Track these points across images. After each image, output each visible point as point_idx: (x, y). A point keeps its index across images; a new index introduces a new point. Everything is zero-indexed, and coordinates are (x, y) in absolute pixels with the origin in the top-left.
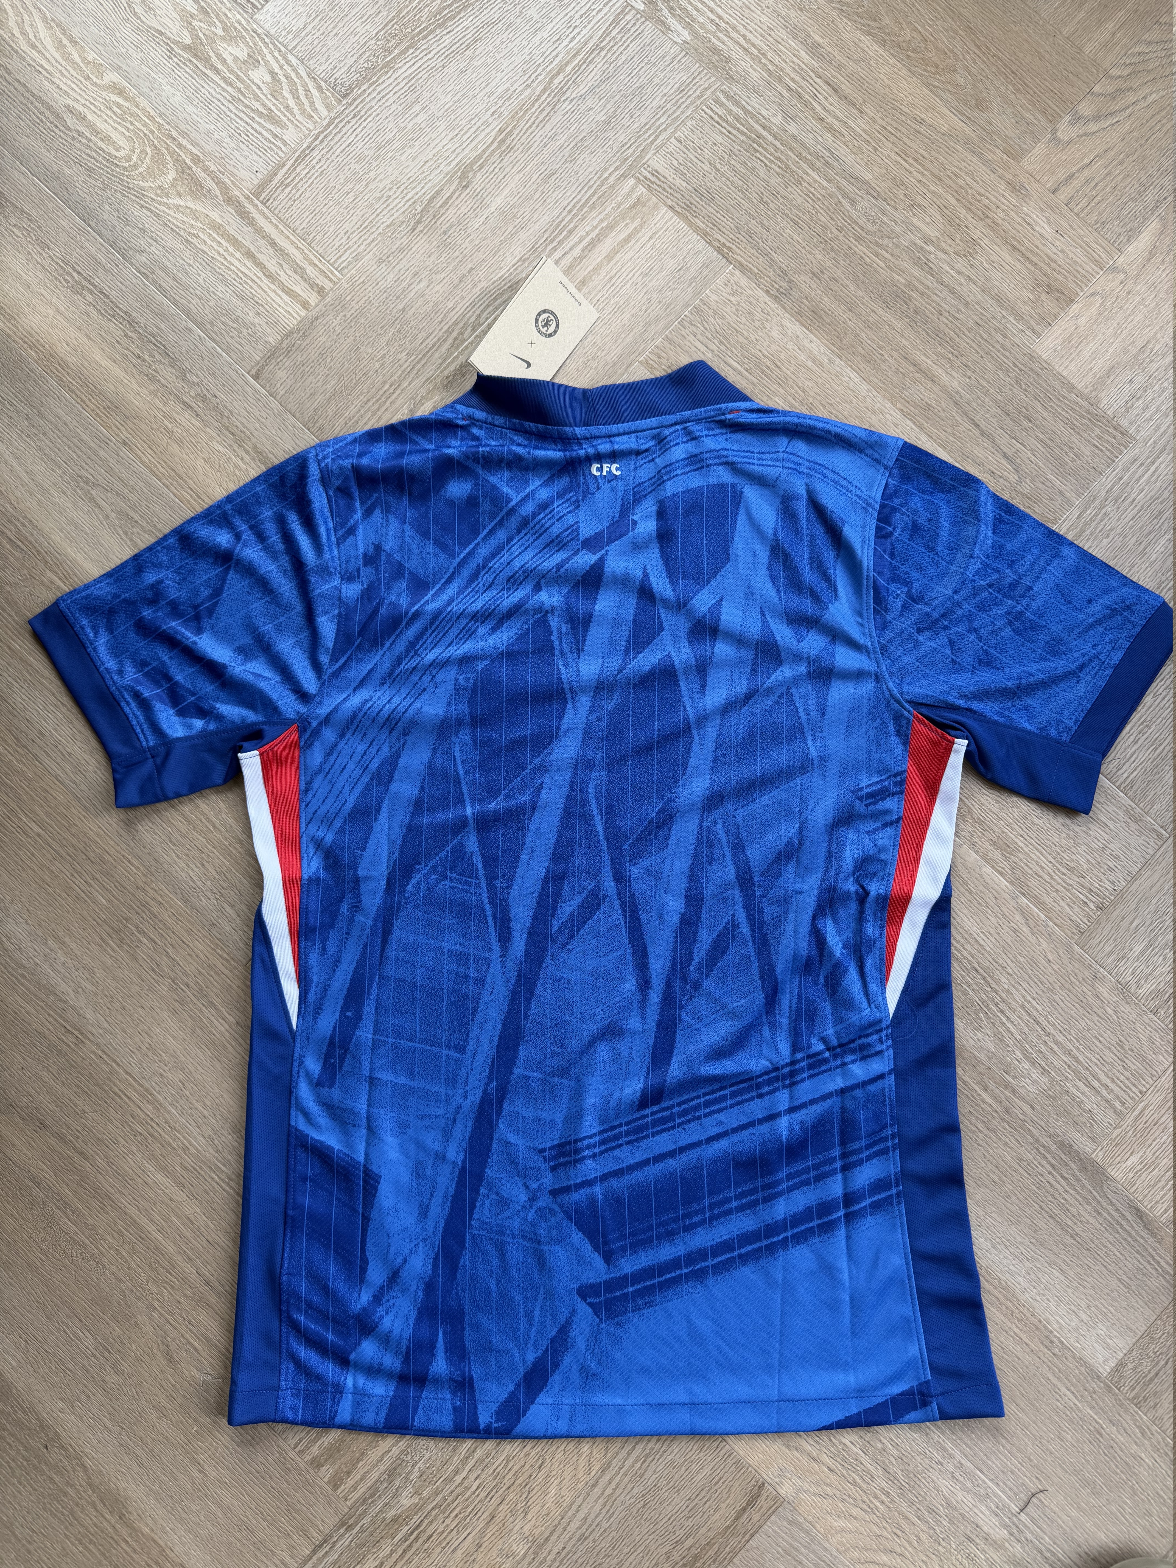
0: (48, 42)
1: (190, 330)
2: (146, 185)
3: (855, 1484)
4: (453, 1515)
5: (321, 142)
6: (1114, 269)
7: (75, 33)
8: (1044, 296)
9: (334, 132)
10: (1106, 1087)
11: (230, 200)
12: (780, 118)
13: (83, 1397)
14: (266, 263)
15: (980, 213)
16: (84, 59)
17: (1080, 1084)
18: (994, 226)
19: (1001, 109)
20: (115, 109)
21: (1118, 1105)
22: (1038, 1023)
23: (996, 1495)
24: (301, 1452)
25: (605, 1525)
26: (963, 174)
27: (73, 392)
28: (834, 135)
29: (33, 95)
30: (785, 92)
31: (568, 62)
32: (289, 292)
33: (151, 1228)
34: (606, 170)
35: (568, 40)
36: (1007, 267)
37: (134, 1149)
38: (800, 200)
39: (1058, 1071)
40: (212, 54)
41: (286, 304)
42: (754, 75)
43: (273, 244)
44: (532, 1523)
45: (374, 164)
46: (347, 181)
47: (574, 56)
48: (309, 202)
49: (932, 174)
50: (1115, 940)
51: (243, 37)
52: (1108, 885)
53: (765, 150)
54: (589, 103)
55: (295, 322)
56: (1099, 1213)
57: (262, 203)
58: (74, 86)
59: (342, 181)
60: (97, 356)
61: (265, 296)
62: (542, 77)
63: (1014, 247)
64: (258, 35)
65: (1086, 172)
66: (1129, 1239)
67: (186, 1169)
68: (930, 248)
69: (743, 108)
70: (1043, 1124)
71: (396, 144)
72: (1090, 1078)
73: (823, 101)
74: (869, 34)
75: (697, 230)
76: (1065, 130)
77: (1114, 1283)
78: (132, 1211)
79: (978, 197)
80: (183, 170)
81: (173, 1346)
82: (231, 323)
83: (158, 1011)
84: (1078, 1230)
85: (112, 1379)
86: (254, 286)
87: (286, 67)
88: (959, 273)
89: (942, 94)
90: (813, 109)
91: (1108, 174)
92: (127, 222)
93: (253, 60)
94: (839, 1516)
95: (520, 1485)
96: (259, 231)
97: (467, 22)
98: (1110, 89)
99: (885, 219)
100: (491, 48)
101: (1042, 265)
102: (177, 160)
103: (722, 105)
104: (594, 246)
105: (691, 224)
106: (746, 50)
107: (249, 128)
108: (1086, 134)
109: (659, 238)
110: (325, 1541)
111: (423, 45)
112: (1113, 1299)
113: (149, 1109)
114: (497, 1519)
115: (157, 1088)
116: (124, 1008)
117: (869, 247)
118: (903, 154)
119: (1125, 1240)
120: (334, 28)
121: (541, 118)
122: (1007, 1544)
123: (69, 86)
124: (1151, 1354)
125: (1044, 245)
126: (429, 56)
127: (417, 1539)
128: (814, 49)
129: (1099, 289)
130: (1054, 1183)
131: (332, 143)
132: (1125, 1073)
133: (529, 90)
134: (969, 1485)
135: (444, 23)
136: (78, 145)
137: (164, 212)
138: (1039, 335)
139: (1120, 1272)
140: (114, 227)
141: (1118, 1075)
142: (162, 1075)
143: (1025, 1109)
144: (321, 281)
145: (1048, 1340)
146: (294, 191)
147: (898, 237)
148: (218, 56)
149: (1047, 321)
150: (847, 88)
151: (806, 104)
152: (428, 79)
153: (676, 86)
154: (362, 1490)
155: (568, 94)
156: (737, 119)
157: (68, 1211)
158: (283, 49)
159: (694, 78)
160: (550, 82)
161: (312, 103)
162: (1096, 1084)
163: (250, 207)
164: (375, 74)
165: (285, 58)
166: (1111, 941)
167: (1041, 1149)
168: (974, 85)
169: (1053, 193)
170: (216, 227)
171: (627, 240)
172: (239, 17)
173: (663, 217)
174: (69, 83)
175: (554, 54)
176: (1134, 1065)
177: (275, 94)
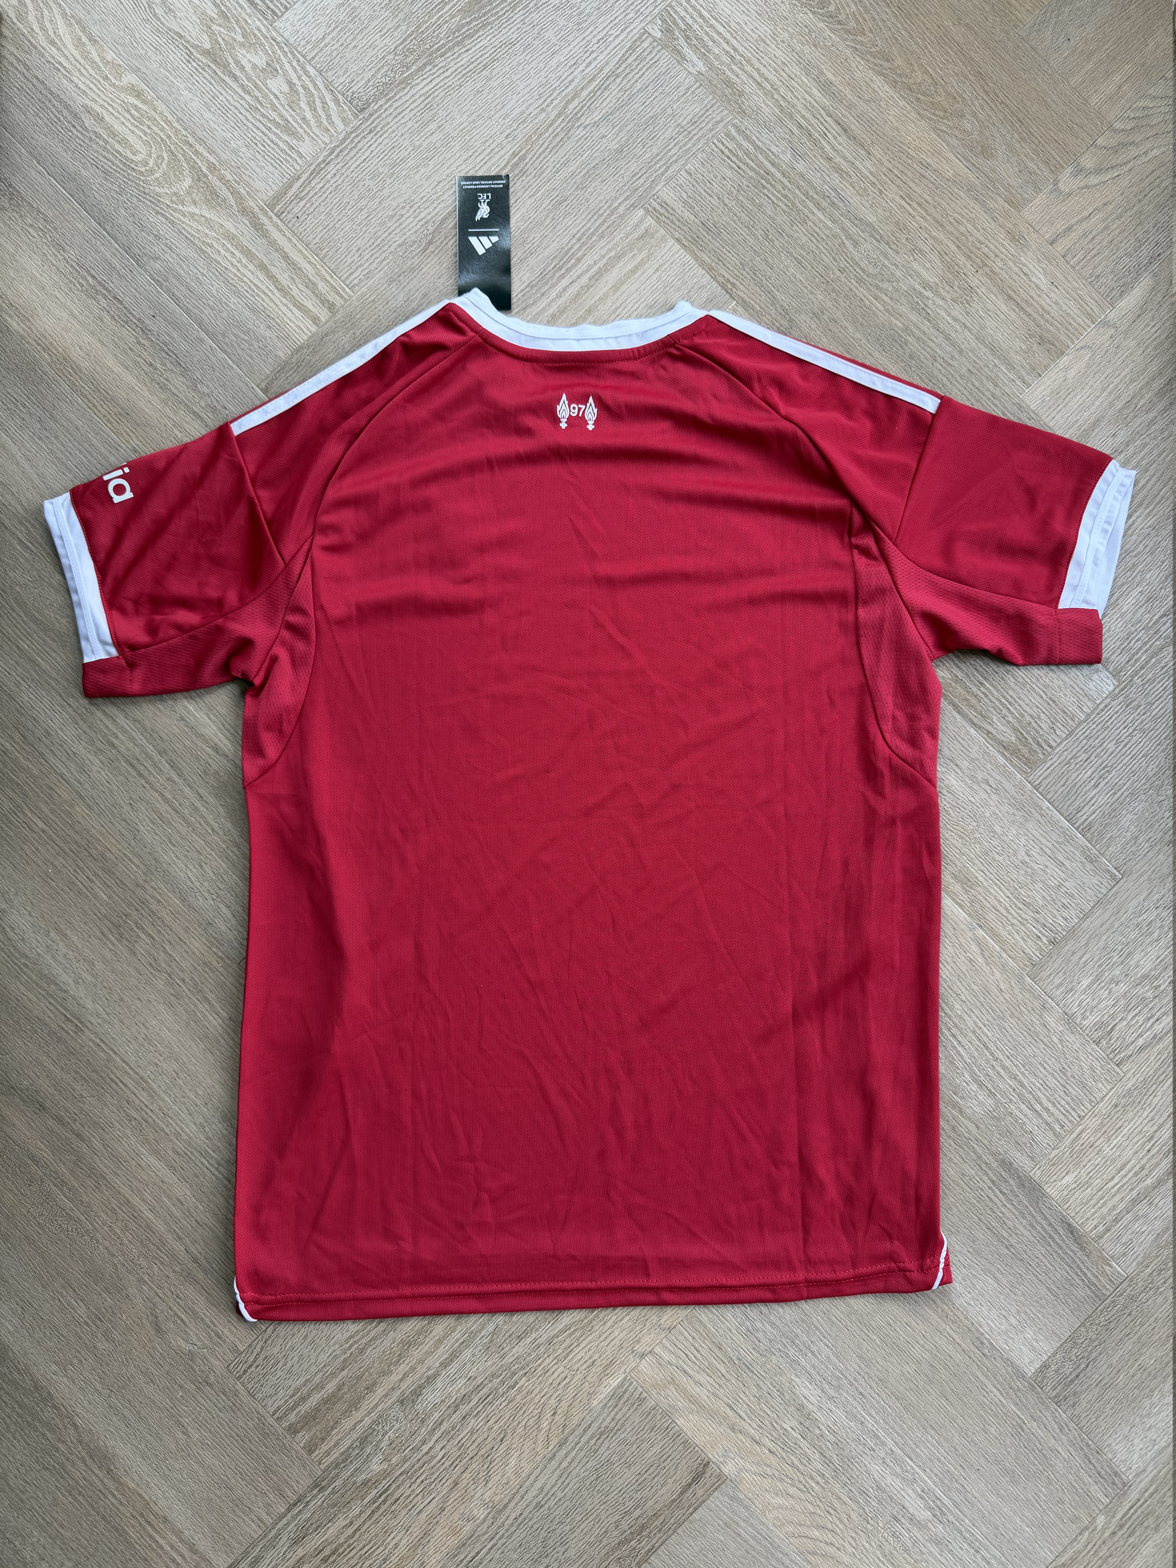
0: (67, 39)
1: (201, 340)
2: (162, 190)
3: (793, 1465)
4: (419, 1481)
5: (338, 156)
6: (1105, 324)
7: (95, 30)
8: (1035, 347)
9: (349, 147)
10: (1047, 1110)
11: (244, 211)
12: (789, 155)
13: (75, 1361)
14: (278, 276)
15: (978, 261)
16: (103, 59)
17: (1023, 1107)
18: (992, 275)
19: (1005, 157)
20: (133, 112)
21: (1057, 1127)
22: (987, 1048)
23: (923, 1480)
24: (279, 1419)
25: (560, 1495)
26: (964, 221)
27: (85, 396)
28: (841, 176)
29: (52, 93)
30: (795, 130)
31: (583, 88)
32: (300, 307)
33: (144, 1208)
34: (616, 199)
35: (584, 65)
36: (1002, 316)
37: (129, 1132)
38: (804, 239)
39: (1004, 1094)
40: (231, 60)
41: (297, 318)
42: (766, 110)
43: (286, 257)
44: (492, 1491)
45: (389, 181)
46: (360, 198)
47: (589, 82)
48: (323, 217)
49: (934, 219)
50: (1065, 973)
51: (262, 44)
52: (1061, 921)
53: (773, 187)
54: (603, 130)
55: (306, 338)
56: (1033, 1227)
57: (276, 215)
58: (92, 86)
59: (356, 197)
60: (110, 362)
61: (277, 310)
62: (557, 101)
63: (1010, 297)
64: (278, 43)
65: (1084, 225)
66: (1060, 1252)
67: (178, 1153)
68: (929, 294)
69: (753, 144)
70: (986, 1142)
71: (411, 163)
72: (1033, 1102)
73: (832, 140)
74: (881, 74)
75: (702, 264)
76: (1067, 181)
77: (1043, 1291)
78: (126, 1191)
79: (978, 245)
80: (199, 178)
81: (161, 1318)
82: (242, 335)
83: (155, 1003)
84: (1013, 1241)
85: (103, 1345)
86: (266, 299)
87: (304, 78)
88: (955, 319)
89: (949, 139)
90: (822, 148)
91: (1106, 228)
92: (142, 228)
93: (271, 69)
94: (777, 1494)
95: (483, 1456)
96: (273, 243)
97: (485, 42)
98: (1114, 142)
99: (886, 262)
100: (507, 69)
101: (1035, 315)
102: (193, 167)
103: (733, 139)
104: (601, 275)
105: (696, 258)
106: (759, 84)
107: (265, 138)
108: (1087, 187)
109: (665, 270)
110: (299, 1501)
111: (441, 62)
112: (1042, 1306)
113: (144, 1096)
114: (461, 1486)
115: (152, 1077)
116: (122, 1000)
117: (869, 289)
118: (908, 197)
119: (1056, 1252)
120: (353, 40)
121: (554, 144)
122: (930, 1525)
123: (88, 86)
124: (1073, 1358)
125: (1039, 296)
126: (446, 74)
127: (385, 1501)
128: (826, 87)
129: (1090, 344)
130: (993, 1198)
131: (348, 158)
132: (1066, 1098)
133: (544, 114)
134: (898, 1470)
135: (462, 41)
136: (95, 146)
137: (179, 220)
138: (1028, 386)
139: (1050, 1282)
140: (129, 232)
141: (1059, 1099)
142: (157, 1065)
143: (970, 1128)
144: (332, 297)
145: (979, 1342)
146: (308, 205)
147: (898, 281)
148: (237, 62)
149: (1037, 372)
150: (856, 129)
151: (815, 142)
152: (445, 96)
153: (689, 117)
154: (335, 1455)
155: (582, 120)
156: (747, 154)
157: (65, 1189)
158: (301, 59)
159: (707, 111)
160: (565, 107)
161: (329, 116)
162: (1038, 1107)
163: (265, 219)
164: (392, 90)
165: (303, 68)
166: (1061, 974)
167: (983, 1166)
168: (981, 132)
169: (1051, 244)
170: (230, 237)
171: (633, 271)
172: (258, 23)
173: (669, 249)
174: (88, 82)
175: (570, 78)
176: (1075, 1090)
177: (292, 104)
